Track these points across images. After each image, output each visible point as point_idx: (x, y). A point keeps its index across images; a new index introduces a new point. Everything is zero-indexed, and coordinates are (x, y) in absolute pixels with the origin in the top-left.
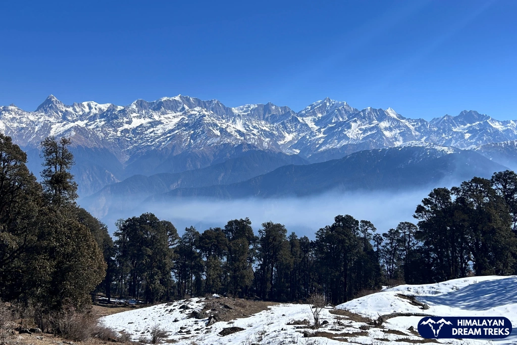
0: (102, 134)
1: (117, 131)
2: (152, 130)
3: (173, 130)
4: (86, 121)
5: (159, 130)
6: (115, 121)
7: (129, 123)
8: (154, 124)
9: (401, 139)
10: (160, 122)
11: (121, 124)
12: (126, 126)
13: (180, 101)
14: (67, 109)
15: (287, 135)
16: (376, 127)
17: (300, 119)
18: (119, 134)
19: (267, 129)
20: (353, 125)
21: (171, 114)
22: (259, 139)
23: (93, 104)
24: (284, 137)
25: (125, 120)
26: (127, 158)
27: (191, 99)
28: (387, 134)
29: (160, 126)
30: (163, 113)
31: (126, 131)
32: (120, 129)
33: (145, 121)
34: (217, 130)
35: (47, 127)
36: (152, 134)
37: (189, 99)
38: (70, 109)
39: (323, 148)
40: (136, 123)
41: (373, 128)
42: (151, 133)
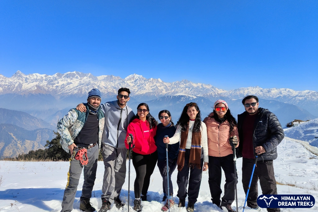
0: (47, 88)
1: (53, 87)
2: (68, 86)
3: (77, 86)
4: (38, 82)
5: (71, 86)
6: (52, 82)
7: (58, 83)
8: (69, 84)
9: (164, 90)
10: (71, 83)
11: (55, 84)
12: (57, 85)
13: (75, 73)
14: (26, 77)
16: (156, 85)
17: (125, 82)
18: (54, 88)
19: (113, 86)
20: (147, 84)
21: (75, 79)
22: (113, 90)
23: (38, 74)
25: (56, 82)
26: (59, 97)
27: (80, 73)
28: (159, 88)
29: (71, 85)
30: (71, 79)
31: (57, 87)
32: (54, 86)
33: (65, 83)
34: (96, 86)
35: (20, 85)
36: (69, 88)
37: (79, 73)
38: (28, 77)
39: (137, 93)
40: (61, 83)
41: (154, 86)
42: (68, 87)
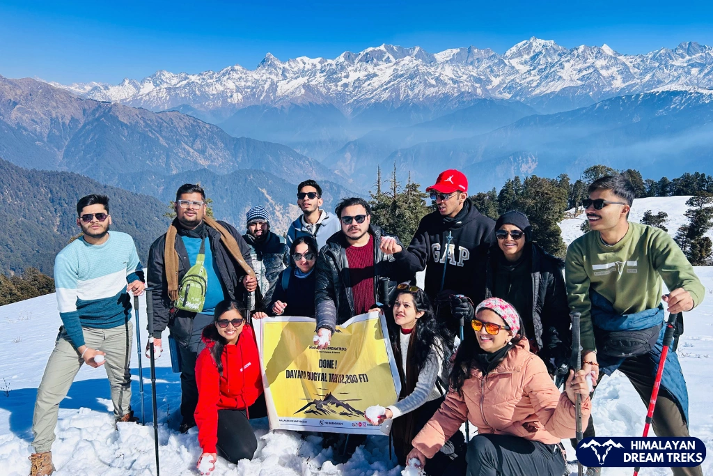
0: (324, 89)
1: (337, 86)
2: (368, 82)
3: (389, 82)
4: (307, 78)
5: (376, 82)
6: (335, 76)
7: (347, 77)
8: (370, 77)
9: (619, 77)
10: (375, 75)
11: (339, 79)
12: (344, 81)
13: (385, 50)
14: (284, 66)
15: (493, 79)
16: (593, 66)
17: (506, 61)
18: (339, 89)
19: (475, 75)
20: (567, 65)
21: (383, 65)
22: (472, 86)
23: (306, 59)
24: (490, 82)
25: (344, 74)
26: (350, 110)
27: (395, 48)
28: (604, 73)
29: (375, 79)
30: (376, 65)
31: (346, 85)
32: (340, 84)
33: (362, 75)
34: (432, 79)
35: (274, 86)
36: (370, 87)
37: (393, 48)
38: (286, 66)
39: (537, 91)
40: (353, 76)
41: (589, 67)
42: (369, 85)
